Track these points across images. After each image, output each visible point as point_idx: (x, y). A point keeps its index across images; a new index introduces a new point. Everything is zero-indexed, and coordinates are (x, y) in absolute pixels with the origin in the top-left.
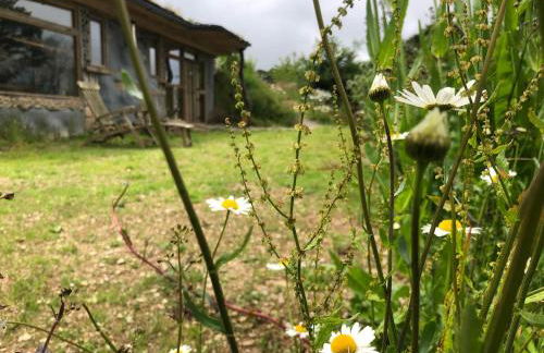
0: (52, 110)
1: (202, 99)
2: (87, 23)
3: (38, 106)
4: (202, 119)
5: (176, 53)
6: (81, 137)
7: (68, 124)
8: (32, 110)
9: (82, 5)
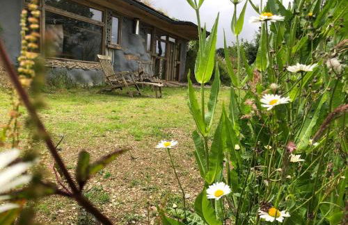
0: (86, 70)
1: (178, 66)
2: (111, 19)
3: (77, 67)
4: (177, 79)
5: (164, 38)
6: (100, 87)
7: (94, 78)
8: (73, 69)
9: (108, 8)
